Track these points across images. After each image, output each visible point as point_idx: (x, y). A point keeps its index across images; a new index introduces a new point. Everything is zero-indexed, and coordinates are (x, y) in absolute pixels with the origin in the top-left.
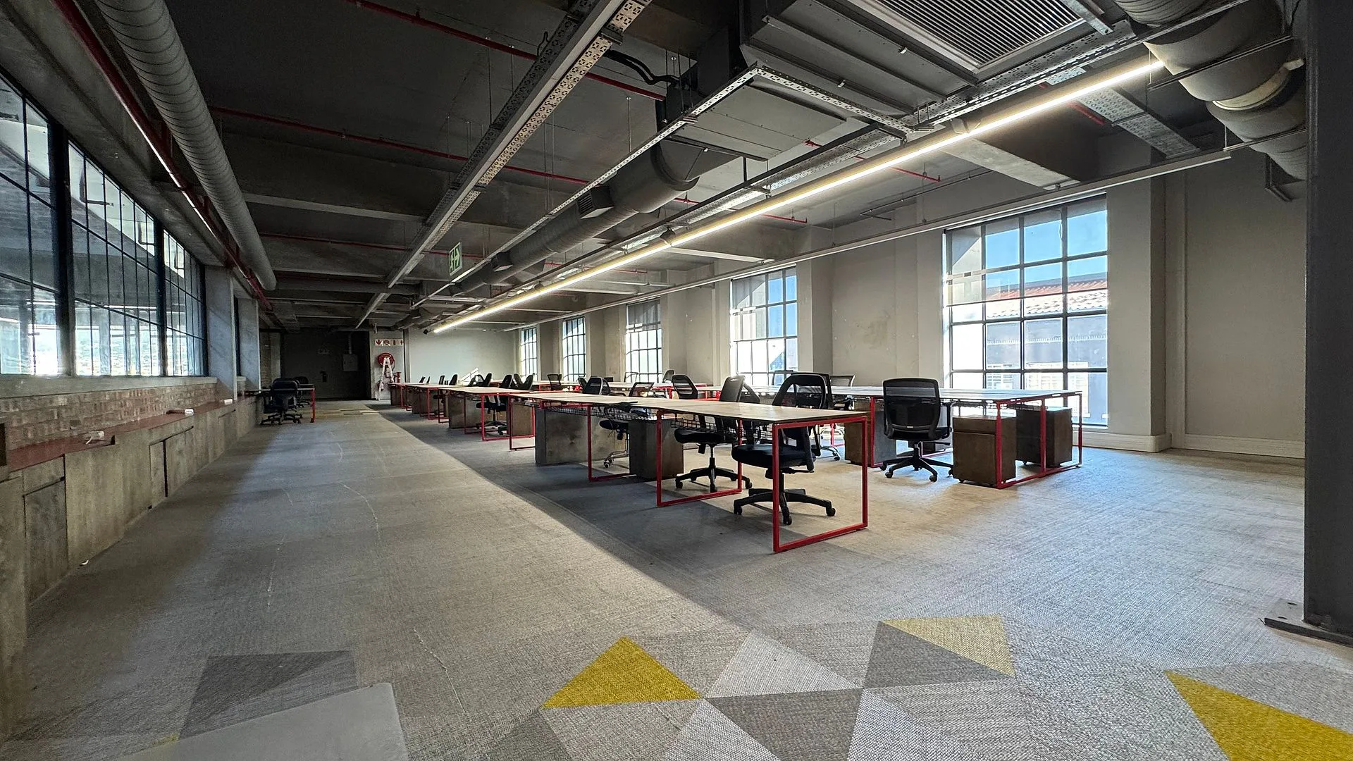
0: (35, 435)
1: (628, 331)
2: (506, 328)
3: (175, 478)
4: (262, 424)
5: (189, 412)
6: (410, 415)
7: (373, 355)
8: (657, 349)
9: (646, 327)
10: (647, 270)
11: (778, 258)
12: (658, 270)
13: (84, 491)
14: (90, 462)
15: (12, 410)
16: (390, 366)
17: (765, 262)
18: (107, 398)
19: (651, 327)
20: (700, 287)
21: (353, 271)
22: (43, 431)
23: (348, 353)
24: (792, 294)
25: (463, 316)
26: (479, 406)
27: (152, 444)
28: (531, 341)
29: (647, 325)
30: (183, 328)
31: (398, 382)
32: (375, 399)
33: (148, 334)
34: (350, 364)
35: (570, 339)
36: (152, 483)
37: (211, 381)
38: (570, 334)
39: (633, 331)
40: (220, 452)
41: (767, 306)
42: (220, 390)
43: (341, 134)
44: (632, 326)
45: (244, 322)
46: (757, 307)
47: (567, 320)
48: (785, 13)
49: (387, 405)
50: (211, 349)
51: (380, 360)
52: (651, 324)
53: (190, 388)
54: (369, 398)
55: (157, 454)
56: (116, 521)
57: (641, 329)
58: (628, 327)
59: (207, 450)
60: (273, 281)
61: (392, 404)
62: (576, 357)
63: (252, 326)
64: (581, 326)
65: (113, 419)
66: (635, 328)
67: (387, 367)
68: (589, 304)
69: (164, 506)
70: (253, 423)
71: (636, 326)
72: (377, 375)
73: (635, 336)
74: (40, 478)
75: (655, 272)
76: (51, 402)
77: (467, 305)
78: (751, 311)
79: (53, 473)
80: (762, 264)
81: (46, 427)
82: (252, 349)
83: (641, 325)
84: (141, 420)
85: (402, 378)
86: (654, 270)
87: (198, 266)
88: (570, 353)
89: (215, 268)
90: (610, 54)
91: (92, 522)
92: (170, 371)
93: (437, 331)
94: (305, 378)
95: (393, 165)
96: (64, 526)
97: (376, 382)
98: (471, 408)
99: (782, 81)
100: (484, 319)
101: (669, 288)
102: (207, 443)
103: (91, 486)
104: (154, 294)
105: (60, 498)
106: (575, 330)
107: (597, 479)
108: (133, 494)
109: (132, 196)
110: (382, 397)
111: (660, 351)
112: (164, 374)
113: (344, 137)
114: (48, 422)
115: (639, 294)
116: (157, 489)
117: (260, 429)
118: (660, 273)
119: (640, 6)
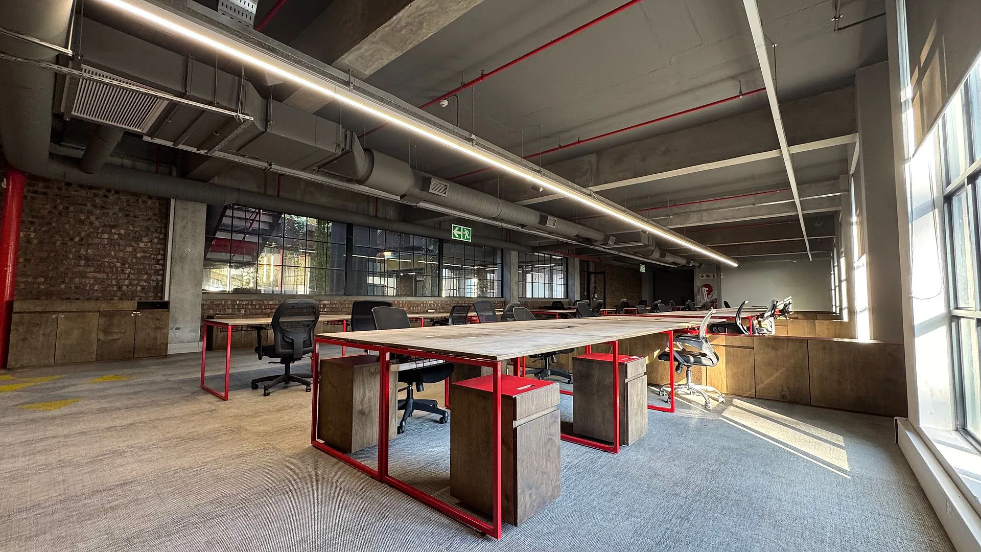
45: (570, 269)
50: (504, 285)
51: (701, 289)
63: (573, 271)
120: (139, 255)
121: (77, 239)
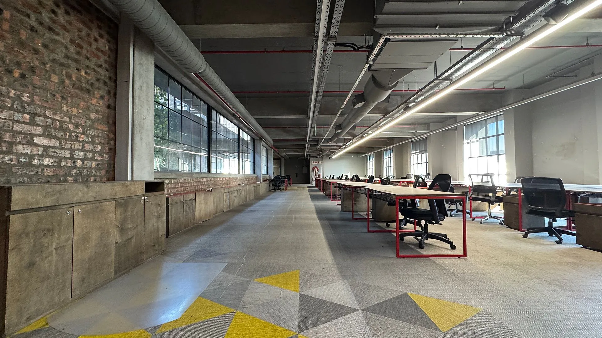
0: (198, 188)
1: (412, 155)
2: (361, 155)
3: (233, 204)
4: (271, 191)
5: (243, 185)
6: (318, 190)
7: (312, 167)
8: (426, 163)
9: (421, 152)
10: (418, 124)
11: (488, 111)
12: (425, 124)
13: (200, 203)
14: (203, 196)
15: (192, 181)
16: (317, 171)
17: (480, 114)
18: (218, 179)
19: (423, 152)
20: (448, 130)
21: (295, 137)
22: (200, 187)
23: (304, 167)
24: (502, 130)
25: (340, 151)
26: (335, 187)
27: (224, 193)
28: (372, 160)
29: (421, 151)
30: (249, 159)
31: (320, 177)
32: (312, 184)
33: (235, 162)
34: (305, 171)
35: (387, 159)
36: (224, 204)
37: (255, 176)
38: (387, 157)
39: (414, 154)
40: (251, 198)
41: (486, 138)
42: (257, 179)
43: (277, 92)
44: (414, 152)
45: (269, 156)
46: (480, 139)
47: (386, 151)
48: (384, 11)
49: (314, 186)
50: (255, 165)
51: (313, 169)
52: (423, 151)
53: (247, 178)
54: (310, 183)
55: (226, 196)
56: (210, 213)
57: (418, 154)
58: (412, 152)
59: (247, 197)
60: (272, 142)
61: (315, 186)
62: (390, 167)
63: (271, 158)
64: (392, 154)
65: (220, 186)
66: (415, 153)
67: (316, 172)
68: (394, 143)
69: (227, 212)
70: (268, 190)
71: (416, 152)
72: (313, 175)
73: (416, 156)
74: (188, 198)
75: (424, 125)
76: (202, 179)
77: (340, 147)
78: (477, 141)
79: (192, 197)
80: (478, 115)
81: (201, 186)
82: (272, 166)
83: (418, 151)
84: (229, 187)
85: (321, 176)
86: (423, 124)
87: (253, 140)
88: (387, 166)
89: (257, 139)
90: (336, 45)
91: (203, 212)
92: (241, 172)
93: (334, 157)
94: (289, 176)
95: (297, 98)
96: (194, 211)
97: (312, 178)
98: (333, 188)
99: (400, 37)
100: (349, 152)
101: (429, 132)
102: (246, 195)
103: (203, 202)
104: (237, 149)
105: (194, 204)
106: (389, 155)
107: (356, 219)
108: (217, 207)
109: (230, 121)
110: (313, 183)
111: (427, 164)
112: (239, 173)
113: (278, 93)
114: (201, 185)
115: (415, 136)
116: (226, 206)
117: (270, 192)
118: (427, 125)
119: (337, 26)
120: (92, 116)
121: (17, 74)
